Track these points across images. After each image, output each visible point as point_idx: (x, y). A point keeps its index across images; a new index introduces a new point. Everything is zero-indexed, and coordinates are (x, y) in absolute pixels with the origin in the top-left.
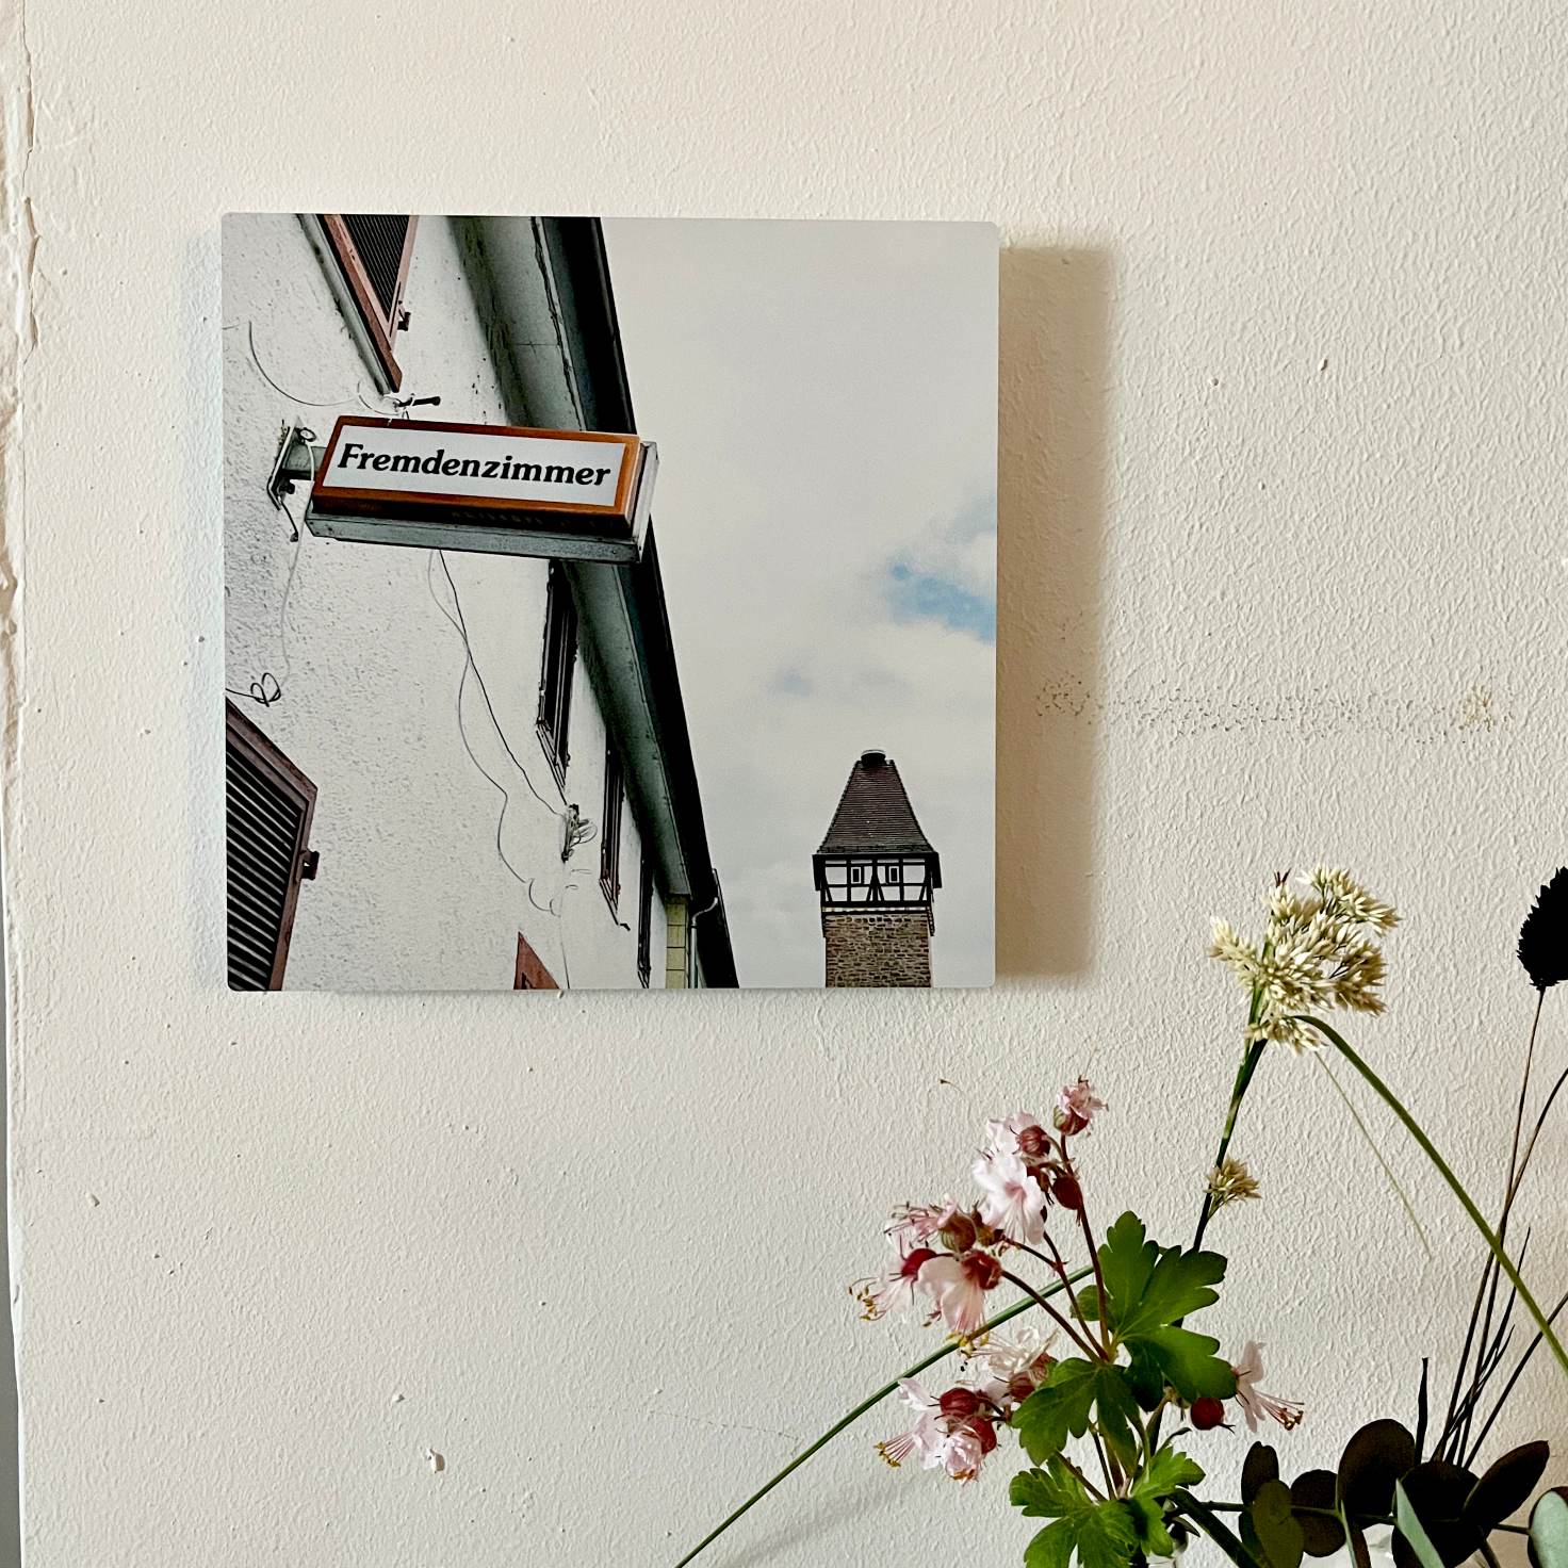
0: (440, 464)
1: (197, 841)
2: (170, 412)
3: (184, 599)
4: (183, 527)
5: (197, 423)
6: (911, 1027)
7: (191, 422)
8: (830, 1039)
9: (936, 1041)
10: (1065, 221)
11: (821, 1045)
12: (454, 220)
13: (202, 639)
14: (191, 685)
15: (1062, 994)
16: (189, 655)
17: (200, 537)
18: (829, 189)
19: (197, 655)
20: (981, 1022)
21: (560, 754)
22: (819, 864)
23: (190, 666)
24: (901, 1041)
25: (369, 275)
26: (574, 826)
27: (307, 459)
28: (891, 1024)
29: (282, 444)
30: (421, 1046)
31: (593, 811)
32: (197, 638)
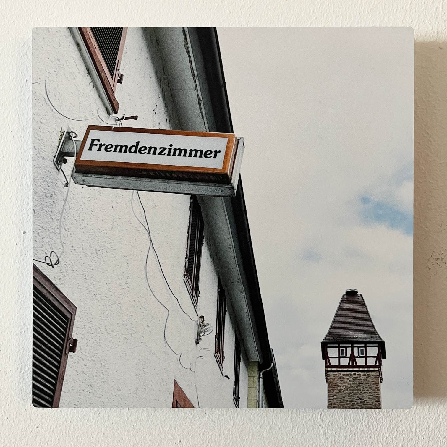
0: (138, 149)
1: (21, 329)
2: (10, 125)
3: (16, 214)
4: (16, 179)
5: (23, 129)
6: (366, 422)
7: (20, 130)
8: (326, 428)
9: (379, 429)
10: (440, 29)
11: (322, 431)
12: (145, 30)
13: (24, 233)
14: (19, 254)
15: (441, 407)
16: (19, 240)
17: (24, 184)
18: (325, 15)
19: (22, 240)
20: (401, 421)
21: (195, 291)
22: (325, 346)
23: (19, 245)
24: (361, 430)
25: (104, 57)
26: (202, 326)
27: (73, 147)
28: (356, 421)
29: (61, 139)
30: (127, 429)
31: (211, 320)
32: (22, 232)
